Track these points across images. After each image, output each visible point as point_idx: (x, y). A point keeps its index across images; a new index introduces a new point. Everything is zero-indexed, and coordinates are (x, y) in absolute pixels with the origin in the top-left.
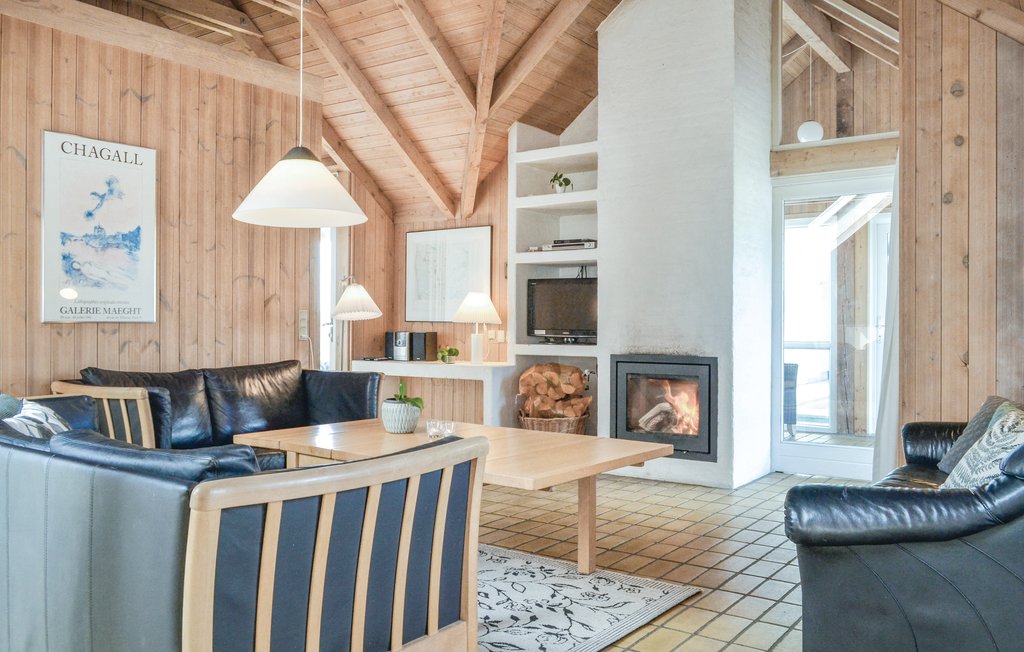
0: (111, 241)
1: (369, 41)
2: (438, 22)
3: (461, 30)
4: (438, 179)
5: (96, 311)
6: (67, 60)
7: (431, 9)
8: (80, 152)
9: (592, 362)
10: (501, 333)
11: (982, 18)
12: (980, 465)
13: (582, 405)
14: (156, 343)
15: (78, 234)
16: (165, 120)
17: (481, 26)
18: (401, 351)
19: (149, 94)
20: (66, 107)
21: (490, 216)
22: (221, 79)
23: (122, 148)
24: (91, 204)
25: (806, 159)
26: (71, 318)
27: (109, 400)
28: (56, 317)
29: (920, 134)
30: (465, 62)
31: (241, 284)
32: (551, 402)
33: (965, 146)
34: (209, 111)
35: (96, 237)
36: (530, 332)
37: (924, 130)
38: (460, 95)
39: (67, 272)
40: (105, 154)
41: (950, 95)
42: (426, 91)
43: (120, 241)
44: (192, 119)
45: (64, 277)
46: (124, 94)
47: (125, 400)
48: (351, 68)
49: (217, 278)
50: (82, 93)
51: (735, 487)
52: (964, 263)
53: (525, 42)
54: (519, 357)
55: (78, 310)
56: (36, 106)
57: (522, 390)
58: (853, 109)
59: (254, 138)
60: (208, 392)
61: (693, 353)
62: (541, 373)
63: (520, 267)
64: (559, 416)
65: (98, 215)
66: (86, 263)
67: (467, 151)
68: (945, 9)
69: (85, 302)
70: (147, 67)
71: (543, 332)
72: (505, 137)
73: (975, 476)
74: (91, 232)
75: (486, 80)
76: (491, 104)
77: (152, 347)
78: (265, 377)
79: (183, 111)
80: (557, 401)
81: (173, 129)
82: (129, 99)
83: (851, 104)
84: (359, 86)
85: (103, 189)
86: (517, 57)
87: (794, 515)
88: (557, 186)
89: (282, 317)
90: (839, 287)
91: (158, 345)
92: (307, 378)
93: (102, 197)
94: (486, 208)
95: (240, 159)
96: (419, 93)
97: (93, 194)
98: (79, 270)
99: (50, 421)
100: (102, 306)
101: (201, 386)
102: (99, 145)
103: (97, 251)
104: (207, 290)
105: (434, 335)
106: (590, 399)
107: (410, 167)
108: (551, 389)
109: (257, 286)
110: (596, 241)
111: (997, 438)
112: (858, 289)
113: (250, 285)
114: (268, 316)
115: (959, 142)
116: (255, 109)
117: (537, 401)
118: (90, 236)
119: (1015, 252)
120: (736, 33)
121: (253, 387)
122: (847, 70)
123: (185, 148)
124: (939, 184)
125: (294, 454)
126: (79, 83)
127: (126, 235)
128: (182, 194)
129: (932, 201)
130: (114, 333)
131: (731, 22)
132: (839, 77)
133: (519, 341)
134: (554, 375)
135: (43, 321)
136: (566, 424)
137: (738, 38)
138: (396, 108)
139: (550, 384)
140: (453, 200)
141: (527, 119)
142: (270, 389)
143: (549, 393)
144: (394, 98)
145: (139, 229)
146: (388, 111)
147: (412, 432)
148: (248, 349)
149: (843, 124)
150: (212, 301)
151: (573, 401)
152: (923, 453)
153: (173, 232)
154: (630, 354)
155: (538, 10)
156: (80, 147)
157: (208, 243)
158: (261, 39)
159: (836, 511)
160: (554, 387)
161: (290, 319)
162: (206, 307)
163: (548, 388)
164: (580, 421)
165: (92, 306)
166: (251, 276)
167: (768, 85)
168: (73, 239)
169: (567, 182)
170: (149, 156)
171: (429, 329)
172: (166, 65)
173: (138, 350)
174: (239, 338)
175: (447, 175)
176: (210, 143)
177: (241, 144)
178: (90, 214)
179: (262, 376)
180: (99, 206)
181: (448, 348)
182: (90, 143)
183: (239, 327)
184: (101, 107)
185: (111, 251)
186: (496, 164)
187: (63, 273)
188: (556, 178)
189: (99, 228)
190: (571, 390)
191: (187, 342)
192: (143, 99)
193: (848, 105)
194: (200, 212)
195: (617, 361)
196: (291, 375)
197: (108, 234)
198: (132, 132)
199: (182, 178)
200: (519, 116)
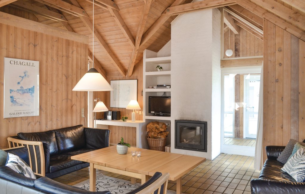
0: (25, 91)
1: (102, 25)
2: (125, 21)
3: (132, 24)
4: (121, 66)
5: (21, 113)
6: (11, 35)
7: (123, 17)
8: (16, 64)
9: (169, 122)
10: (140, 112)
11: (287, 30)
12: (295, 165)
13: (166, 134)
14: (39, 122)
15: (15, 89)
16: (42, 52)
17: (138, 23)
18: (109, 117)
19: (37, 44)
20: (11, 49)
21: (137, 77)
22: (58, 38)
23: (29, 61)
24: (19, 80)
25: (231, 63)
26: (13, 116)
27: (29, 145)
28: (9, 116)
29: (269, 62)
30: (132, 33)
31: (64, 102)
32: (157, 134)
33: (282, 66)
34: (55, 48)
35: (21, 90)
36: (150, 112)
37: (270, 61)
38: (130, 42)
39: (12, 102)
40: (23, 64)
41: (278, 51)
42: (120, 40)
43: (28, 91)
44: (50, 51)
45: (11, 103)
46: (29, 44)
47: (35, 145)
48: (96, 33)
49: (57, 100)
50: (16, 45)
51: (212, 159)
52: (282, 99)
53: (151, 27)
54: (147, 120)
55: (15, 114)
56: (2, 49)
57: (148, 130)
58: (239, 45)
59: (68, 56)
60: (56, 137)
61: (200, 120)
62: (154, 125)
63: (146, 92)
64: (159, 138)
65: (21, 83)
66: (17, 98)
67: (131, 58)
68: (276, 26)
69: (17, 111)
70: (36, 36)
71: (154, 112)
72: (142, 54)
73: (293, 168)
74: (19, 88)
75: (139, 39)
76: (140, 45)
77: (38, 123)
78: (73, 131)
79: (47, 49)
80: (158, 133)
81: (44, 55)
82: (31, 46)
83: (239, 43)
84: (98, 38)
85: (23, 75)
86: (148, 32)
87: (254, 189)
88: (158, 69)
89: (77, 110)
90: (235, 95)
91: (40, 123)
92: (86, 130)
93: (23, 77)
94: (135, 74)
95: (64, 63)
96: (117, 41)
97: (20, 76)
98: (15, 101)
99: (19, 161)
100: (23, 112)
101: (54, 135)
102: (22, 61)
103: (21, 94)
104: (54, 105)
105: (119, 112)
106: (168, 133)
107: (113, 61)
108: (157, 130)
109: (69, 102)
110: (170, 86)
111: (299, 157)
112: (241, 96)
113: (67, 101)
114: (73, 111)
115: (280, 65)
116: (68, 47)
117: (153, 134)
118: (19, 90)
119: (296, 97)
120: (213, 27)
121: (69, 134)
122: (238, 33)
123: (48, 60)
124: (274, 76)
125: (92, 164)
126: (15, 42)
127: (30, 89)
128: (47, 74)
129: (273, 81)
130: (26, 120)
131: (211, 24)
132: (236, 35)
133: (146, 115)
134: (158, 125)
135: (4, 118)
136: (161, 140)
137: (213, 28)
138: (110, 45)
139: (156, 128)
140: (125, 71)
141: (149, 48)
142: (75, 135)
143: (156, 131)
144: (109, 42)
145: (34, 86)
146: (106, 45)
147: (126, 154)
148: (66, 121)
149: (236, 49)
150: (56, 107)
151: (163, 133)
152: (272, 155)
153: (44, 87)
154: (181, 120)
155: (155, 18)
156: (16, 62)
157: (54, 90)
158: (67, 23)
159: (267, 189)
160: (158, 129)
161: (79, 111)
162: (54, 109)
163: (156, 129)
164: (165, 139)
165: (19, 112)
166: (67, 99)
167: (220, 41)
168: (13, 91)
169: (161, 68)
170: (37, 64)
171: (118, 110)
172: (42, 34)
173: (34, 125)
174: (64, 119)
175: (124, 64)
176: (55, 59)
177: (64, 58)
178: (19, 83)
179: (72, 131)
180: (22, 80)
181: (125, 117)
182: (19, 60)
183: (64, 115)
184: (22, 49)
185: (25, 94)
186: (139, 61)
187: (11, 102)
188: (158, 66)
189: (22, 87)
190: (163, 130)
191: (48, 121)
192: (35, 46)
193: (238, 43)
194: (52, 80)
195: (177, 122)
196: (80, 129)
197: (24, 89)
198: (31, 56)
199: (47, 70)
200: (147, 48)
